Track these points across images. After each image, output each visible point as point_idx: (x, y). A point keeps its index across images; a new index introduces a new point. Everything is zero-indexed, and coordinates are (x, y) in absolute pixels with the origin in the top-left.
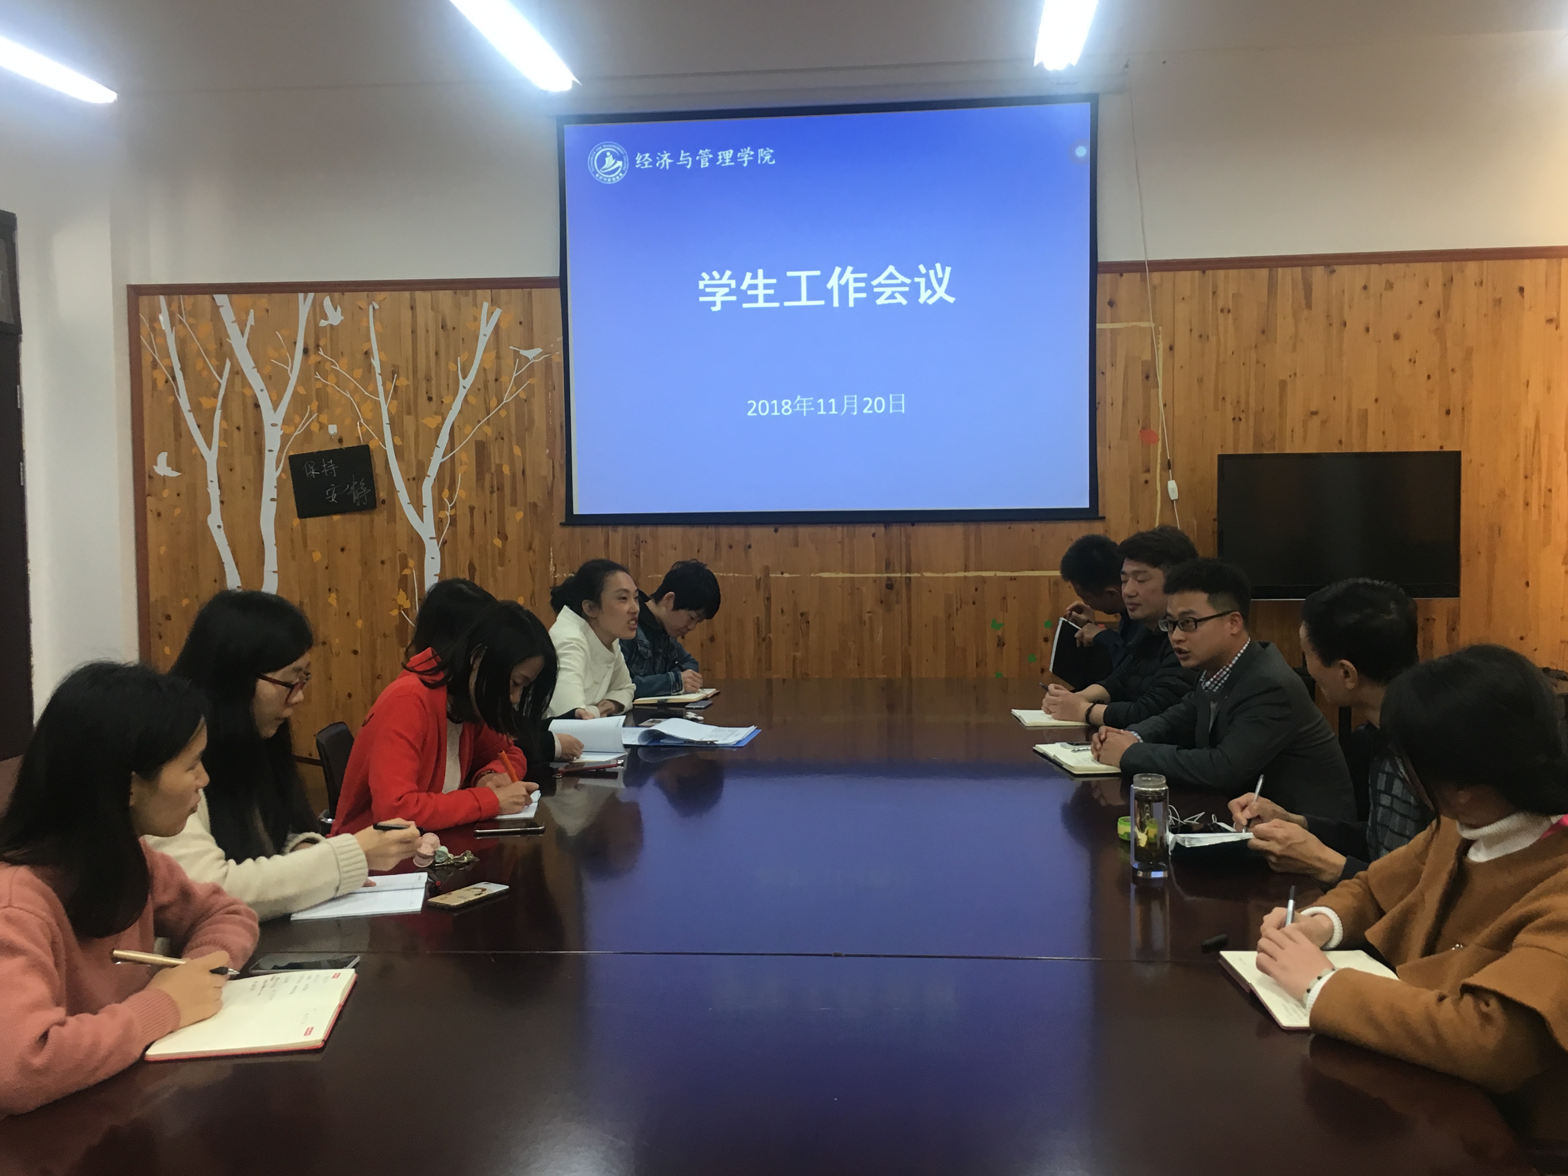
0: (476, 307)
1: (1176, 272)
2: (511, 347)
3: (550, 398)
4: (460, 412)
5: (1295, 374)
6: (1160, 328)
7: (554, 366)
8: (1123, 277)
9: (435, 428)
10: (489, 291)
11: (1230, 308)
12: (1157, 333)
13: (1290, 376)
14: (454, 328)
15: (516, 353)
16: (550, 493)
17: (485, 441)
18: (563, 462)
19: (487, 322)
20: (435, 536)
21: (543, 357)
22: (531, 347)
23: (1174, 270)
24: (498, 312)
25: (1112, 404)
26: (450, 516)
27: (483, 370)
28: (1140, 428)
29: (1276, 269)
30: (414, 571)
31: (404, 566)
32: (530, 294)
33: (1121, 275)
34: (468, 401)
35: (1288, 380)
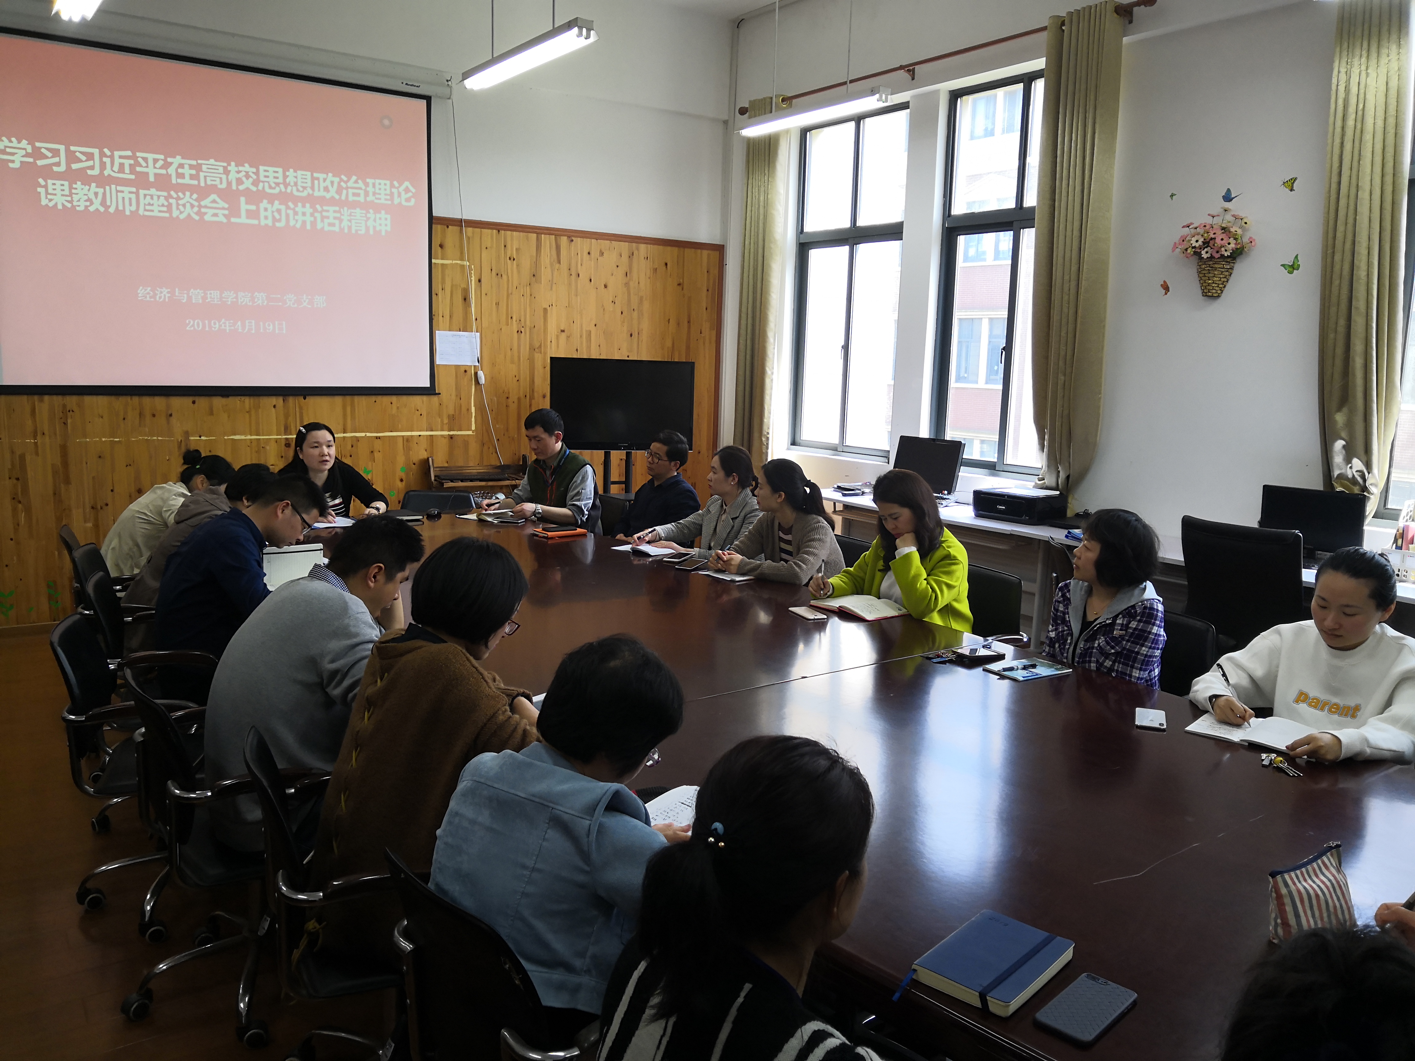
5: (552, 305)
6: (473, 266)
8: (449, 228)
11: (515, 257)
12: (470, 269)
13: (549, 306)
23: (481, 228)
25: (443, 315)
29: (540, 235)
35: (548, 308)
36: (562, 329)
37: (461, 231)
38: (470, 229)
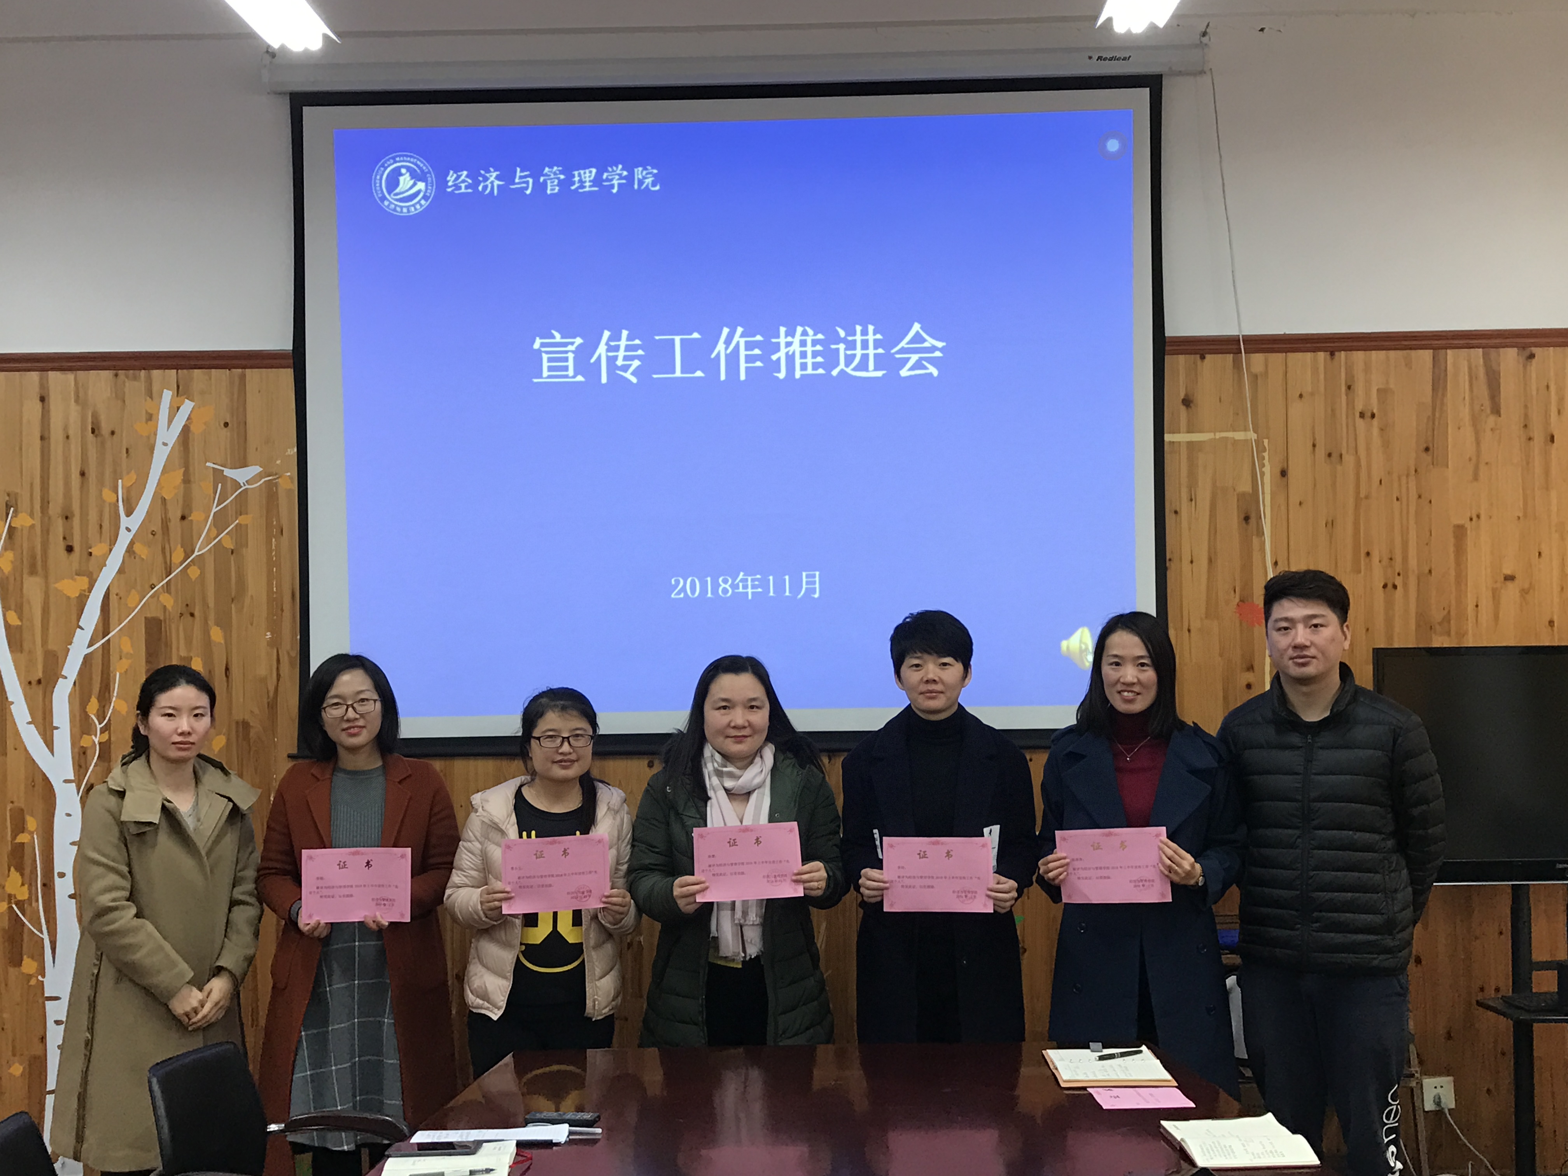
0: (151, 397)
1: (1290, 355)
2: (208, 464)
3: (273, 547)
4: (121, 571)
5: (1478, 516)
6: (1266, 441)
7: (282, 494)
8: (1206, 361)
9: (77, 597)
10: (175, 371)
11: (1375, 411)
12: (1261, 449)
13: (1471, 519)
14: (113, 433)
15: (218, 476)
16: (272, 706)
17: (162, 618)
18: (296, 653)
19: (170, 421)
20: (73, 778)
21: (263, 480)
22: (244, 465)
23: (1286, 351)
24: (187, 406)
25: (1192, 562)
26: (100, 743)
27: (160, 501)
28: (1237, 600)
29: (1444, 351)
30: (35, 836)
31: (20, 827)
32: (243, 377)
33: (1203, 358)
34: (134, 552)
35: (1468, 525)
36: (1508, 572)
37: (1237, 365)
38: (1258, 359)
